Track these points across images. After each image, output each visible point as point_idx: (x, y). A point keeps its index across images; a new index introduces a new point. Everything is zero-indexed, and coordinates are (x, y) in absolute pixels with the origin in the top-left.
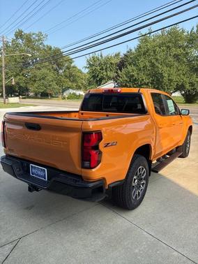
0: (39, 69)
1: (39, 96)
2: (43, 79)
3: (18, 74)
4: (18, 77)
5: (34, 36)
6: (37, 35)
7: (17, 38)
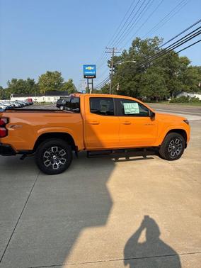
0: (150, 73)
1: (149, 100)
2: (152, 83)
3: (130, 80)
4: (130, 82)
5: (150, 42)
6: (154, 41)
7: (134, 46)
